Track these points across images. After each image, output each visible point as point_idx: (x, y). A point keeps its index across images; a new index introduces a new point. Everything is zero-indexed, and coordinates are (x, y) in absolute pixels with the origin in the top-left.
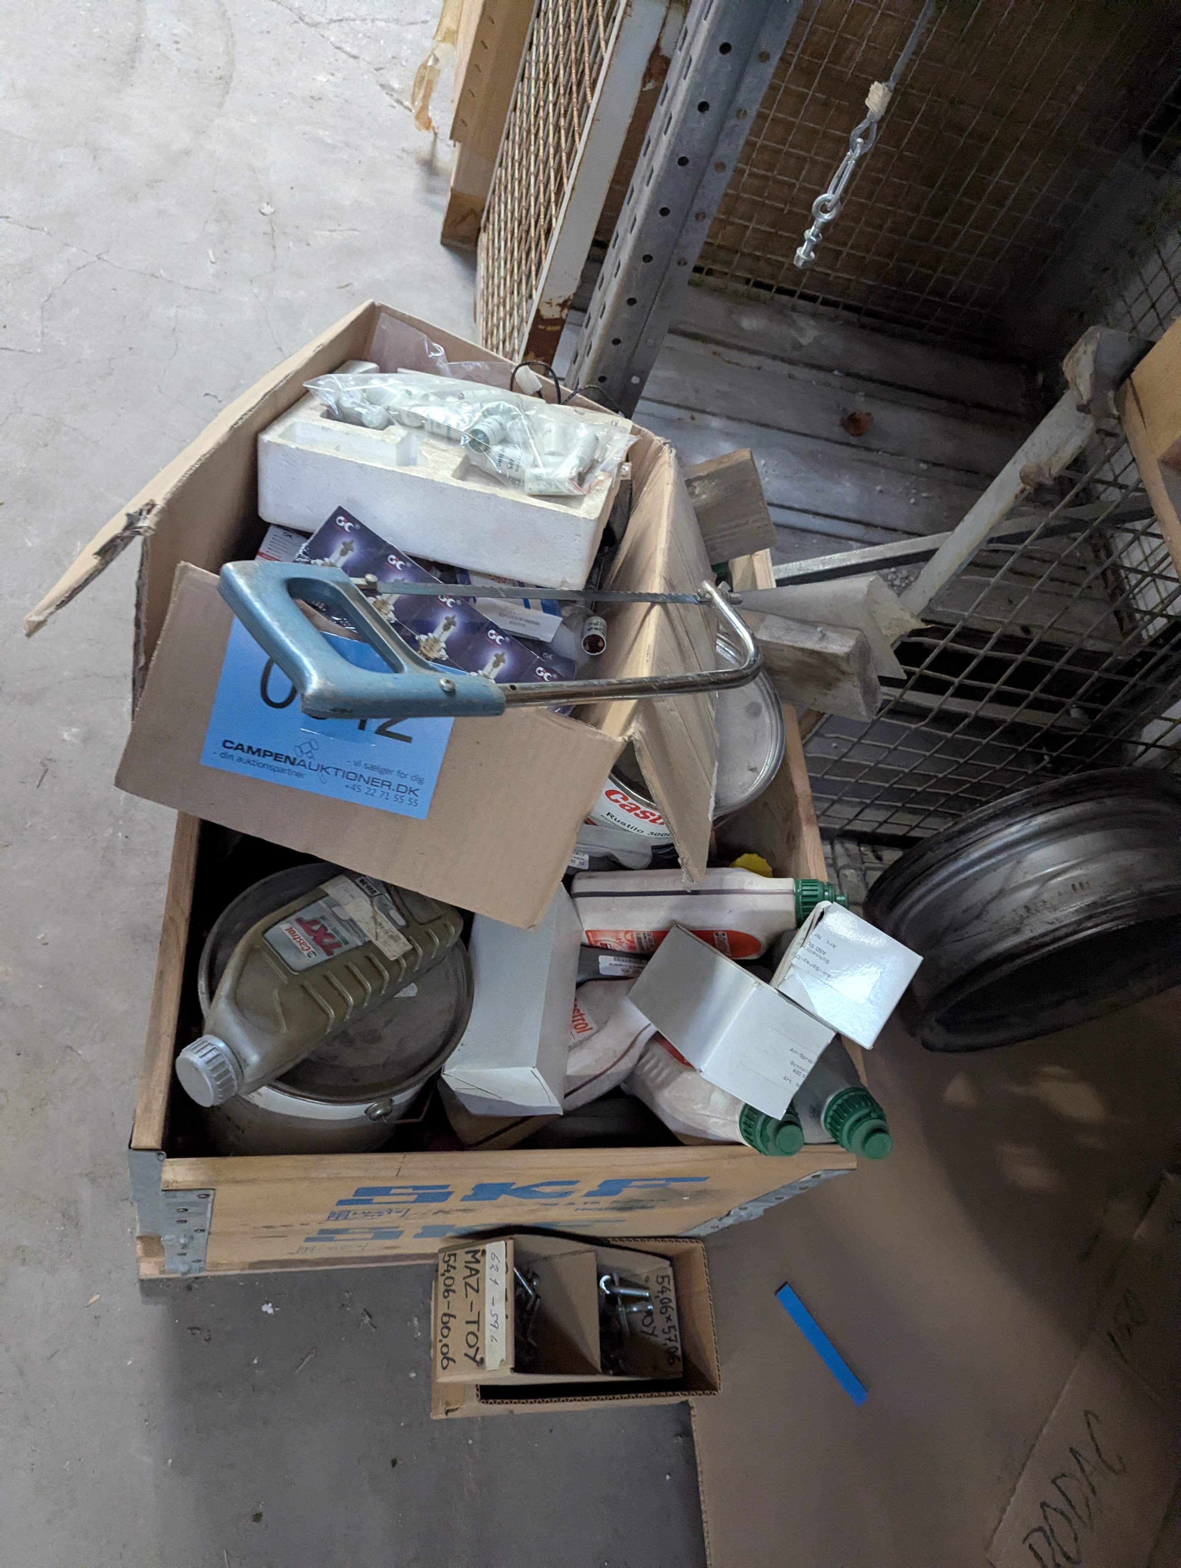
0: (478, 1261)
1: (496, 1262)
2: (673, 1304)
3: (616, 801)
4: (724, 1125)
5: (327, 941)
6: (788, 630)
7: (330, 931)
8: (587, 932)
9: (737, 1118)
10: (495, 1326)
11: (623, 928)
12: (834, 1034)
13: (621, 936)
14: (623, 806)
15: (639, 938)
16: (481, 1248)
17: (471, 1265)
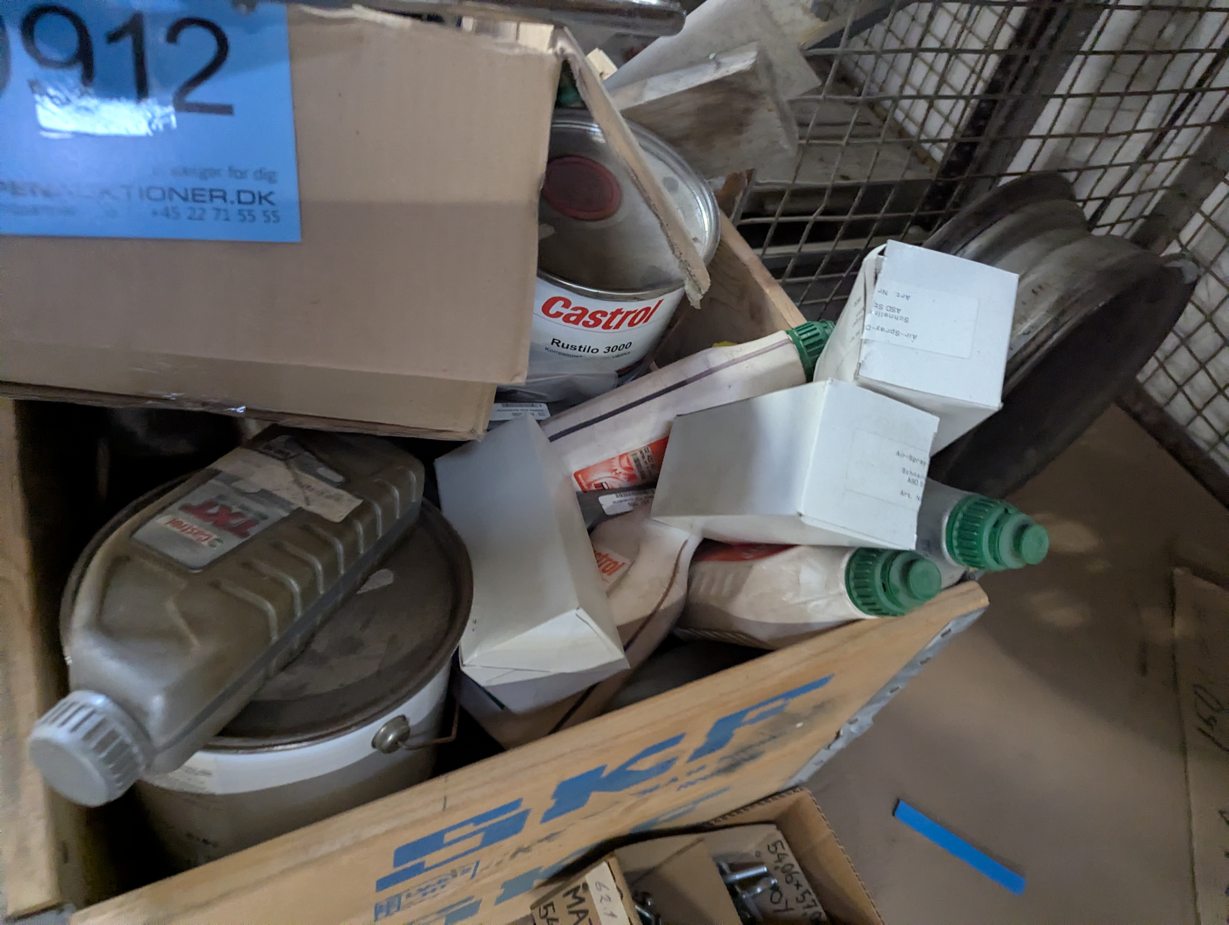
0: (582, 900)
1: (604, 892)
2: (797, 868)
3: (558, 314)
4: (828, 604)
5: (235, 522)
6: (676, 79)
7: (235, 509)
9: (843, 588)
11: (613, 453)
13: (616, 464)
14: (567, 319)
15: (637, 461)
16: (580, 883)
17: (577, 908)
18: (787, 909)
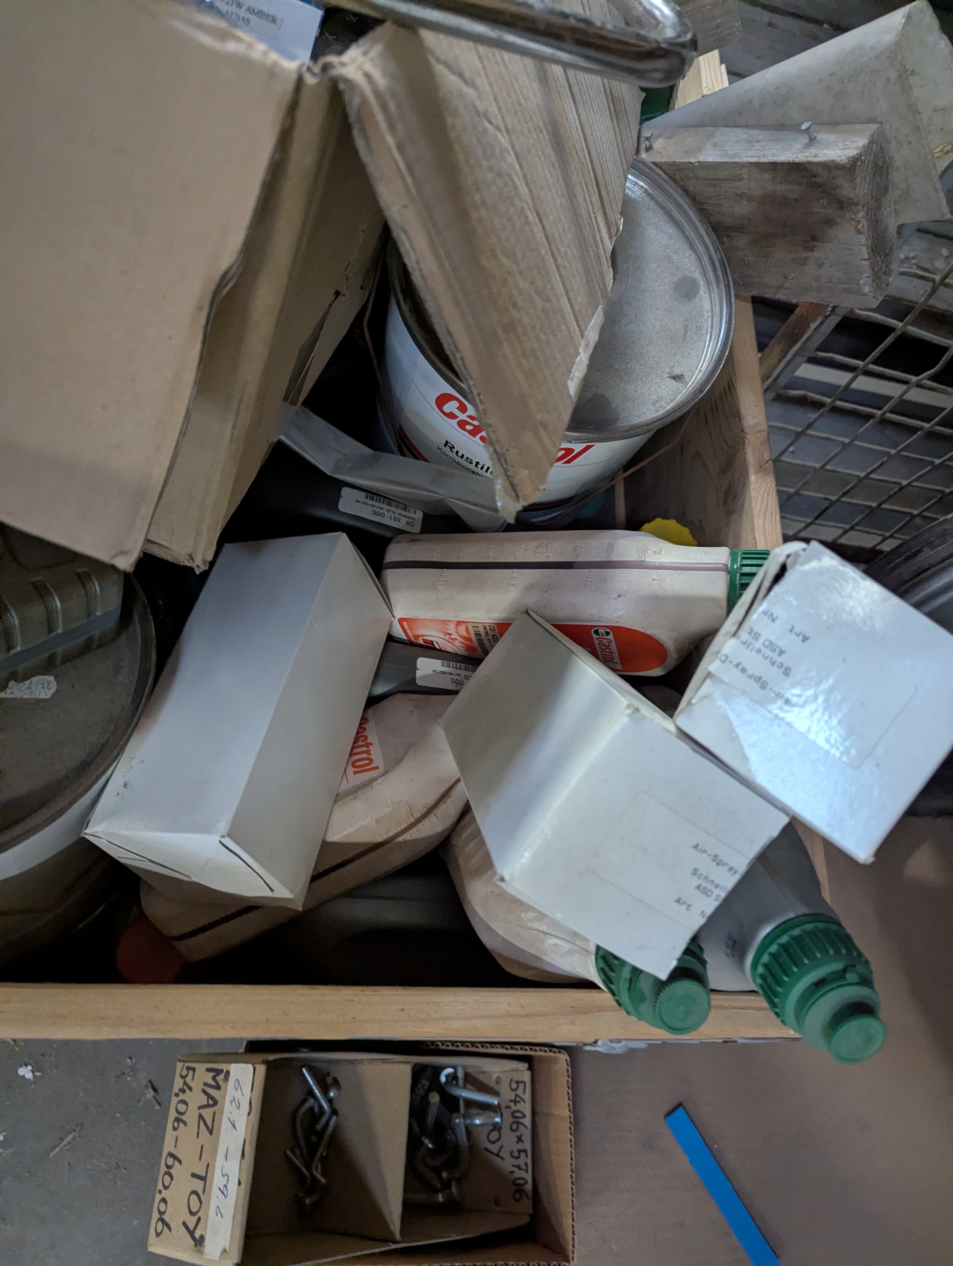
0: (218, 1087)
1: (238, 1095)
2: (527, 1121)
3: (451, 416)
6: (750, 142)
8: (401, 621)
10: (223, 1192)
11: (451, 616)
12: (785, 820)
13: (452, 628)
14: (462, 424)
15: (478, 634)
17: (209, 1090)
18: (497, 1155)
